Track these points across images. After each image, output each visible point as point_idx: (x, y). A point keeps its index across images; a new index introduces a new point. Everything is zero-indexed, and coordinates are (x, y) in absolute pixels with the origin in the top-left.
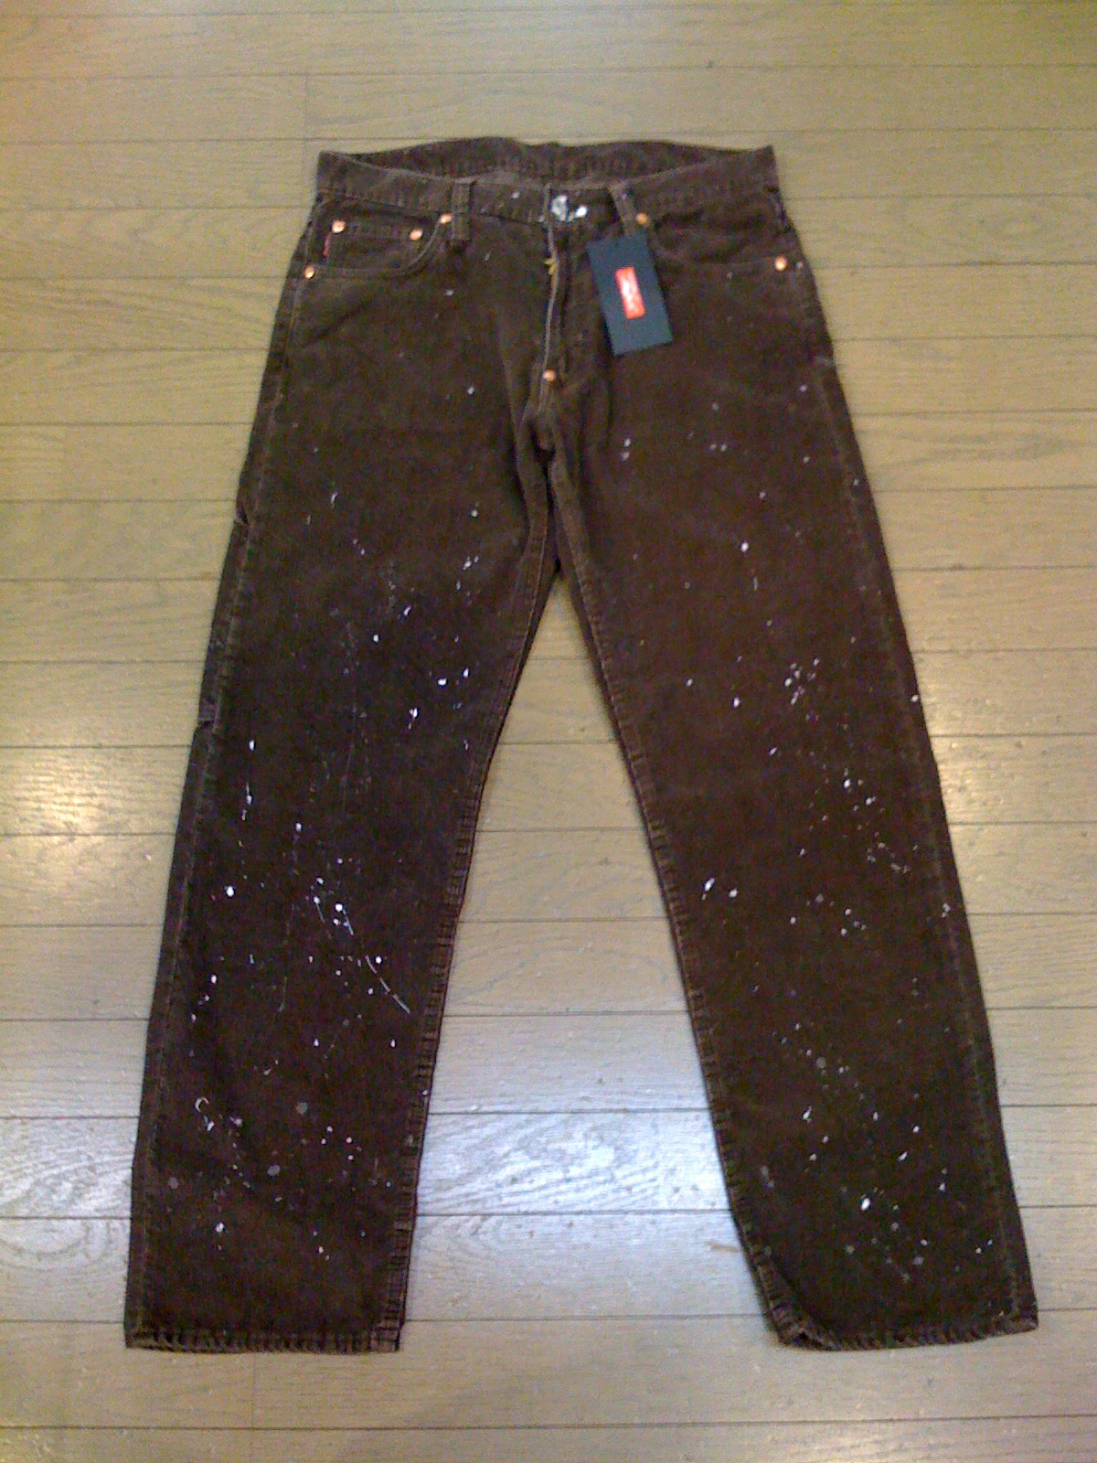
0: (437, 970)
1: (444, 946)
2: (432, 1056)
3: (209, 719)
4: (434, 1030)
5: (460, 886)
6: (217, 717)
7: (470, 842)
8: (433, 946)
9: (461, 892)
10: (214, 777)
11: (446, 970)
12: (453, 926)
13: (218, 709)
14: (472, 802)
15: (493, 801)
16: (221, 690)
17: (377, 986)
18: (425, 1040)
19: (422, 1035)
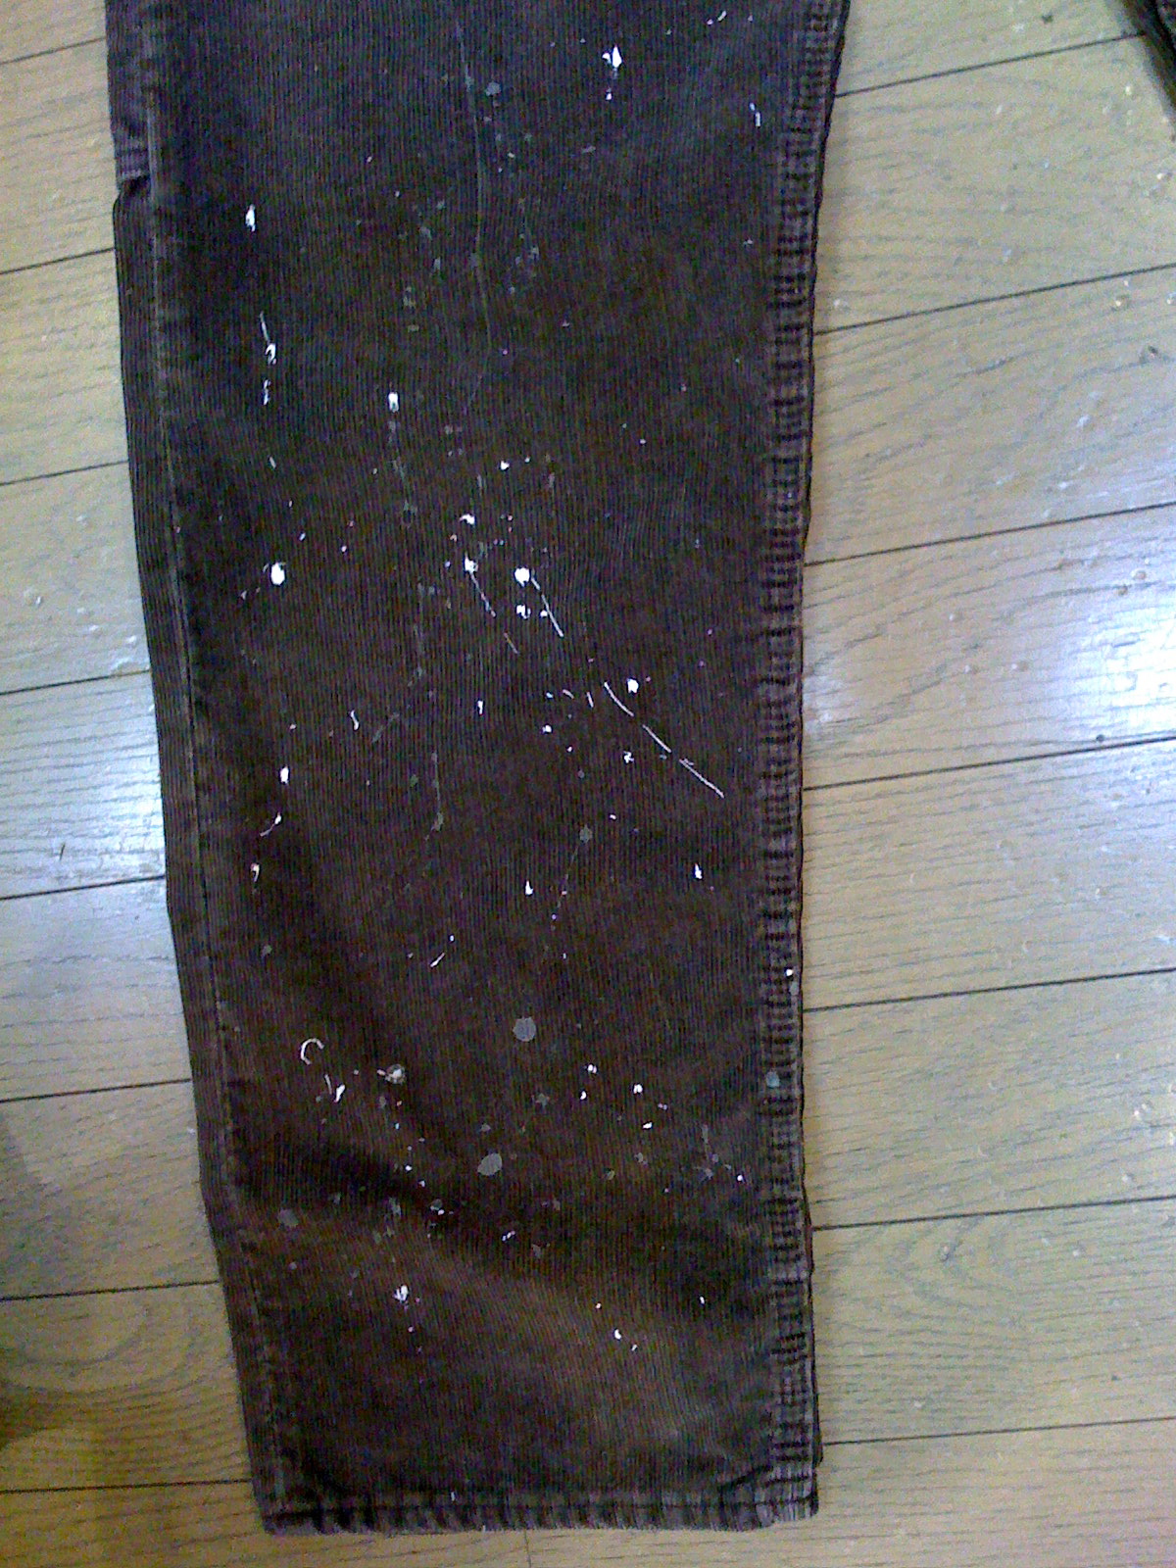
0: (774, 693)
1: (779, 633)
2: (792, 889)
3: (138, 173)
4: (788, 831)
5: (796, 482)
6: (153, 165)
7: (804, 369)
8: (752, 639)
9: (802, 494)
10: (177, 314)
11: (792, 688)
12: (792, 582)
13: (152, 143)
14: (792, 266)
15: (845, 248)
16: (151, 97)
17: (639, 744)
18: (770, 855)
19: (761, 843)
